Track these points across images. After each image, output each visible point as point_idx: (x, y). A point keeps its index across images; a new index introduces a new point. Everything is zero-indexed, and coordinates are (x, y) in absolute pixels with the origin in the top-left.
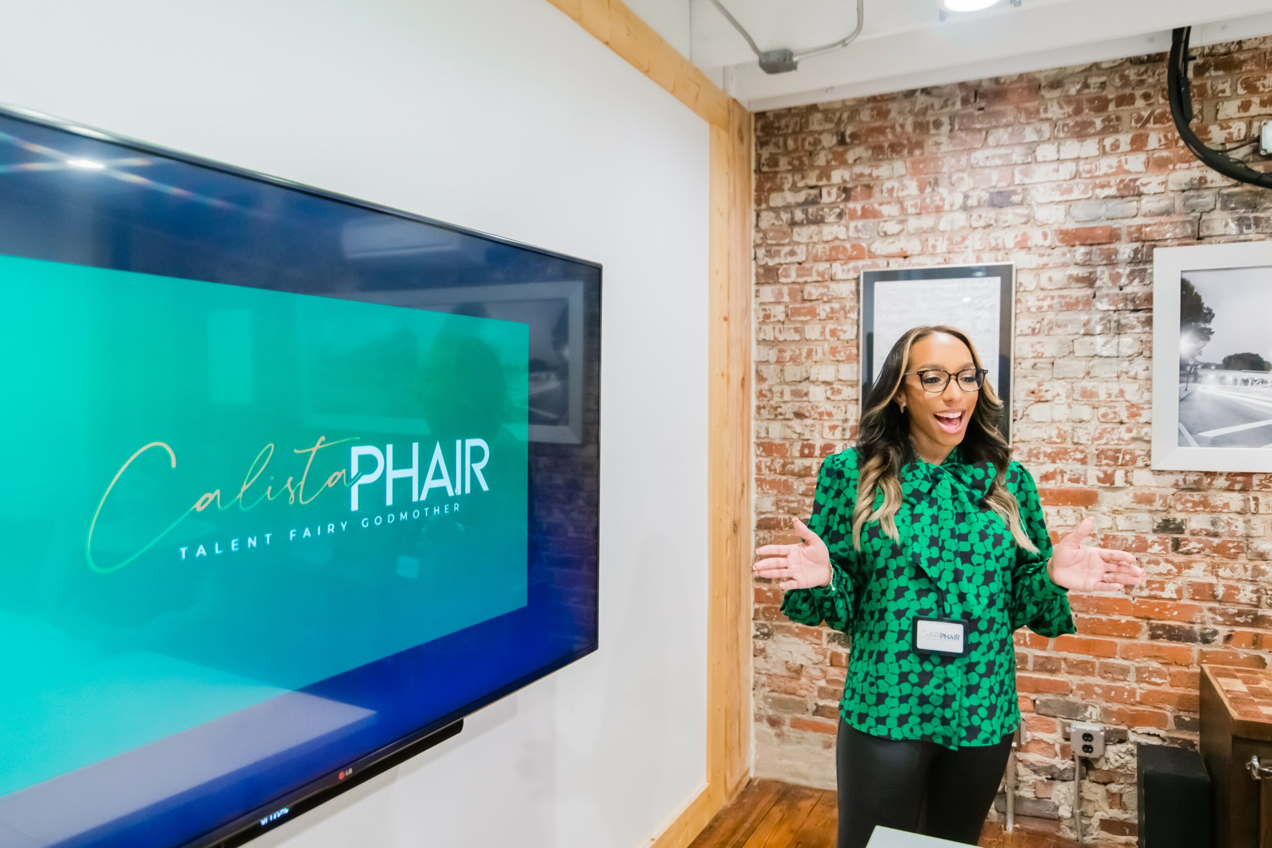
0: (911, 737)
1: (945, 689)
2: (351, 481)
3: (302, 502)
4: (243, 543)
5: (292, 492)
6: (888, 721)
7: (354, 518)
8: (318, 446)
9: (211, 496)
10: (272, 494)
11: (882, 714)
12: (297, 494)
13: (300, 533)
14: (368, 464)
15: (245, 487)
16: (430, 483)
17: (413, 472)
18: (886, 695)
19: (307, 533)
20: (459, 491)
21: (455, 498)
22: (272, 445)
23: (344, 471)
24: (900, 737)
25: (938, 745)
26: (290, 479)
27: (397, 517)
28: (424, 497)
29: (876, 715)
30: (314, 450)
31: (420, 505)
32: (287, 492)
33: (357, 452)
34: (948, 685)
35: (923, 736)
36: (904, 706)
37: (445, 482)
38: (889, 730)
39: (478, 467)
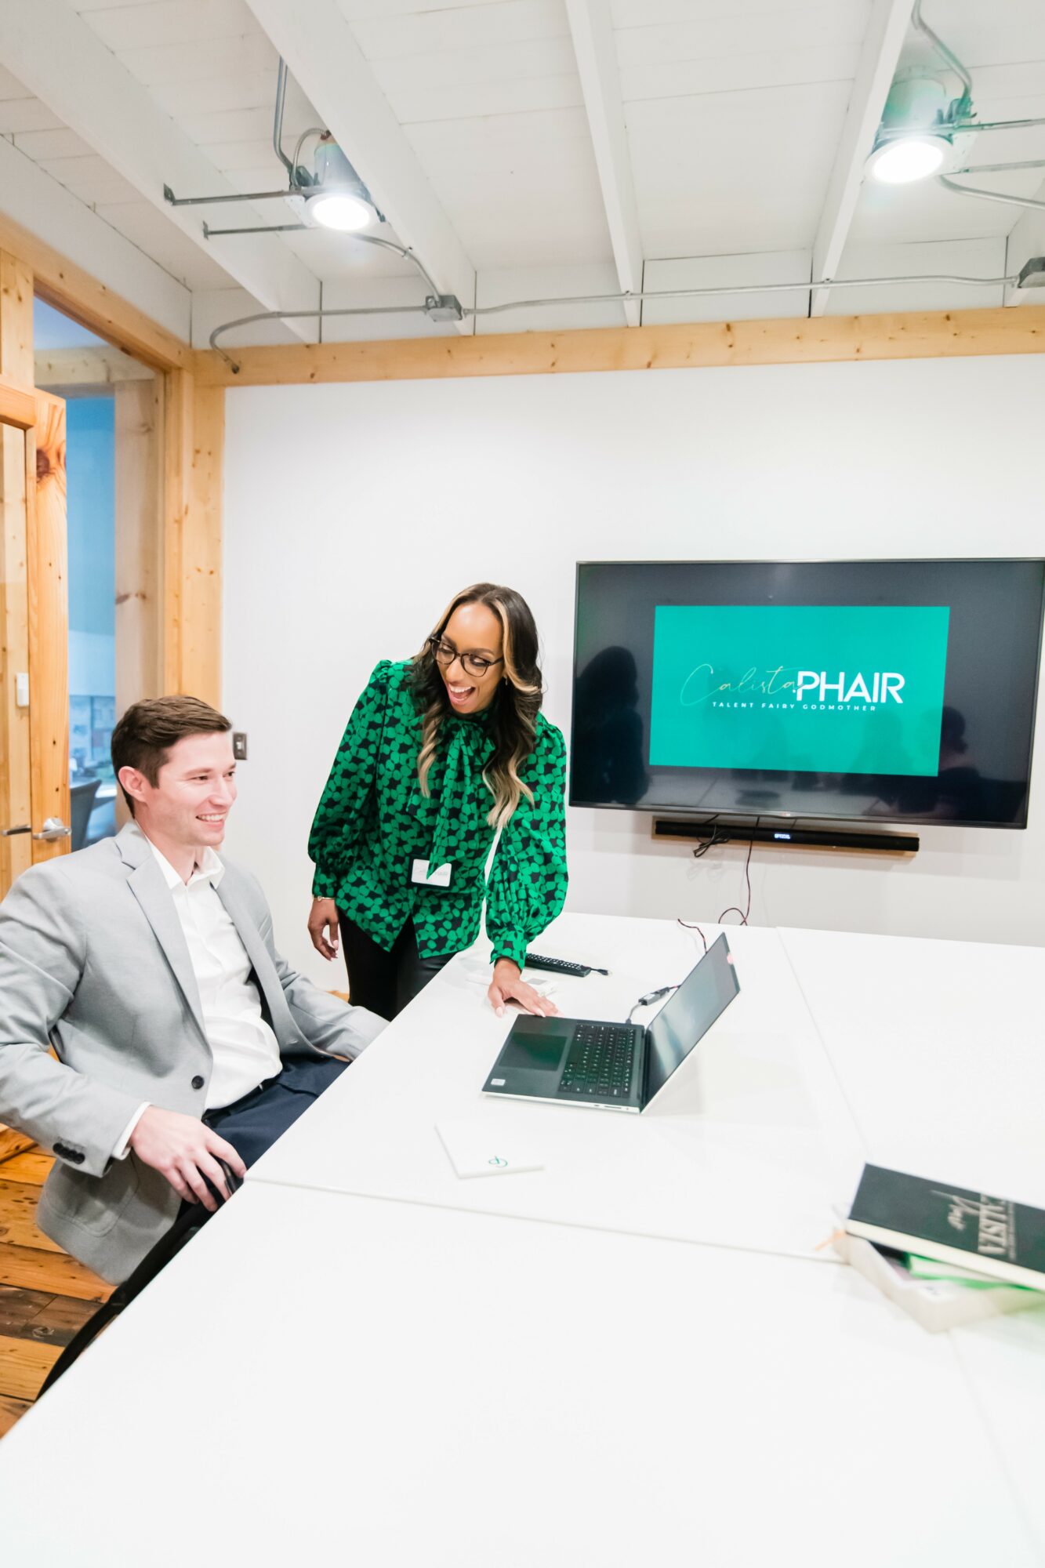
0: (359, 924)
1: (402, 905)
2: (797, 687)
3: (769, 692)
4: (739, 705)
5: (764, 688)
6: (353, 901)
7: (799, 705)
8: (779, 670)
9: (726, 685)
10: (754, 687)
11: (352, 894)
12: (767, 689)
13: (767, 705)
14: (808, 680)
15: (741, 684)
16: (852, 693)
17: (840, 687)
18: (364, 883)
19: (771, 706)
20: (875, 700)
21: (872, 704)
22: (755, 669)
23: (793, 683)
24: (352, 918)
25: (375, 943)
26: (763, 683)
27: (827, 707)
28: (847, 699)
29: (347, 891)
30: (777, 672)
31: (843, 703)
32: (761, 688)
33: (801, 675)
34: (405, 903)
35: (368, 930)
36: (369, 899)
37: (865, 694)
38: (349, 908)
39: (893, 690)
